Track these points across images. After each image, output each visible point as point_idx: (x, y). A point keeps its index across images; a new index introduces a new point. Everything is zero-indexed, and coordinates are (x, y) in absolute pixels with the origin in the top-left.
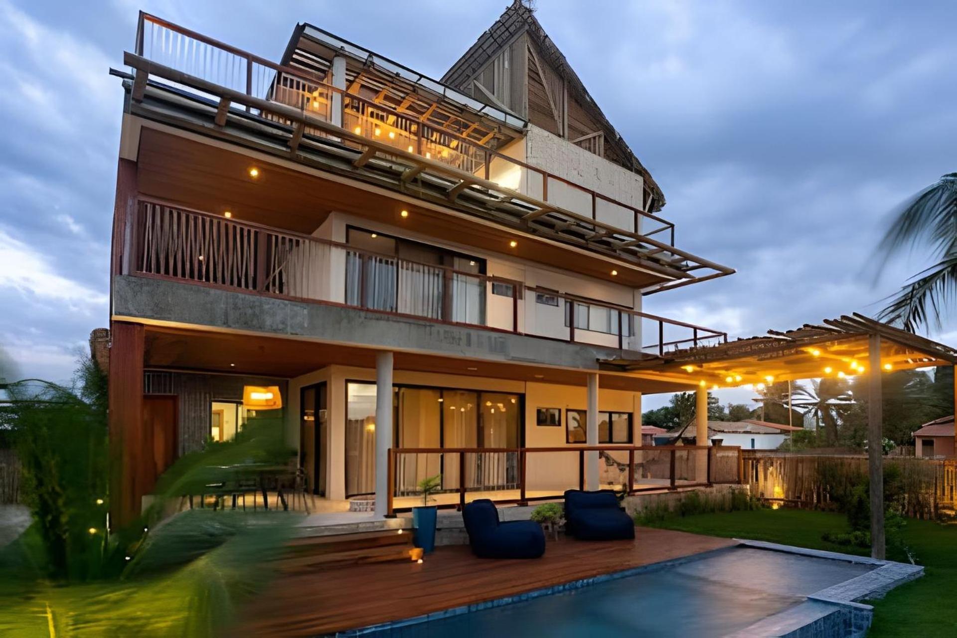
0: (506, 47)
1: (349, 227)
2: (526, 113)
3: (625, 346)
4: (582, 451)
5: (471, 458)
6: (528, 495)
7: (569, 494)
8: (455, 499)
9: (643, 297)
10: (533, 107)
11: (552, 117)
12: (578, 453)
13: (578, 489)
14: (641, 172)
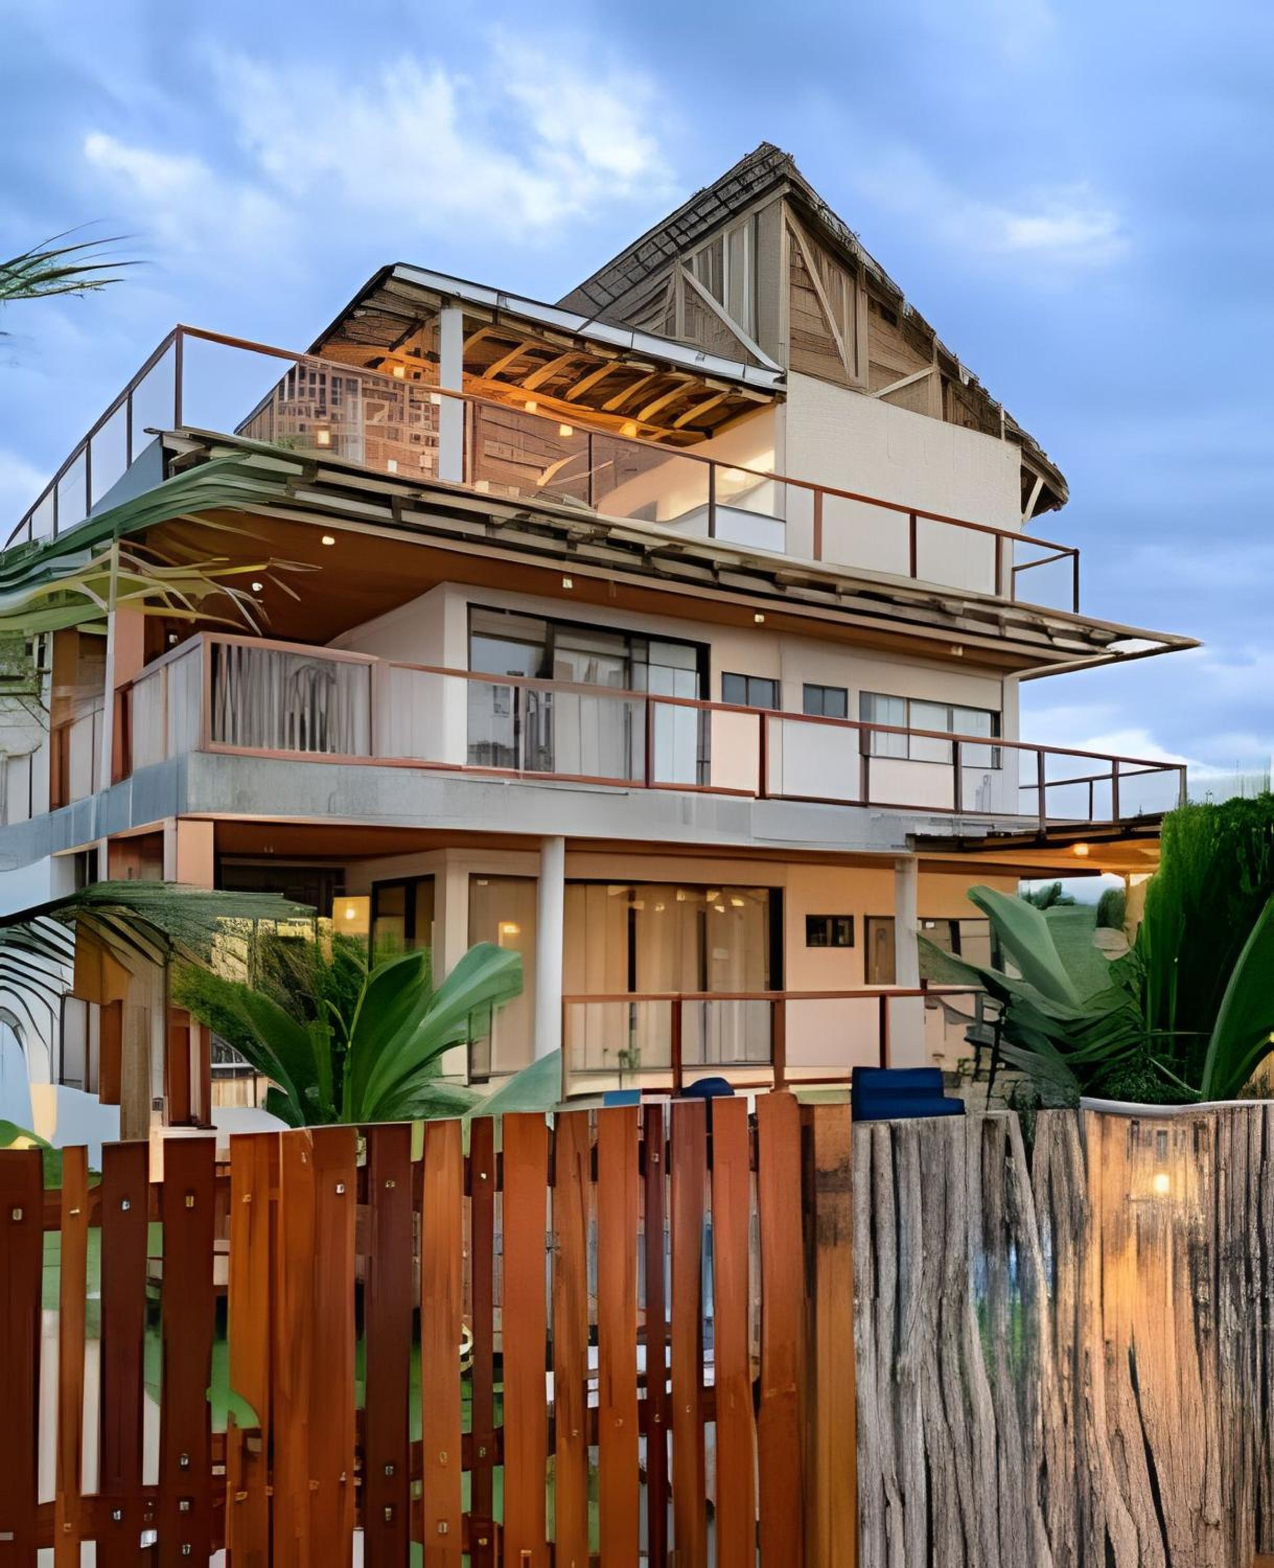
0: (746, 217)
1: (470, 606)
2: (785, 352)
3: (968, 804)
4: (883, 998)
5: (690, 1011)
6: (788, 1074)
7: (859, 1073)
8: (667, 1081)
9: (1021, 684)
10: (799, 340)
11: (838, 355)
12: (877, 1000)
13: (876, 1064)
14: (1016, 437)
